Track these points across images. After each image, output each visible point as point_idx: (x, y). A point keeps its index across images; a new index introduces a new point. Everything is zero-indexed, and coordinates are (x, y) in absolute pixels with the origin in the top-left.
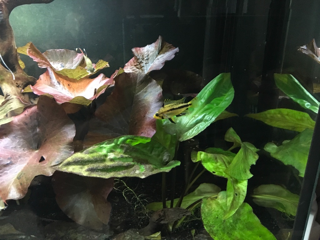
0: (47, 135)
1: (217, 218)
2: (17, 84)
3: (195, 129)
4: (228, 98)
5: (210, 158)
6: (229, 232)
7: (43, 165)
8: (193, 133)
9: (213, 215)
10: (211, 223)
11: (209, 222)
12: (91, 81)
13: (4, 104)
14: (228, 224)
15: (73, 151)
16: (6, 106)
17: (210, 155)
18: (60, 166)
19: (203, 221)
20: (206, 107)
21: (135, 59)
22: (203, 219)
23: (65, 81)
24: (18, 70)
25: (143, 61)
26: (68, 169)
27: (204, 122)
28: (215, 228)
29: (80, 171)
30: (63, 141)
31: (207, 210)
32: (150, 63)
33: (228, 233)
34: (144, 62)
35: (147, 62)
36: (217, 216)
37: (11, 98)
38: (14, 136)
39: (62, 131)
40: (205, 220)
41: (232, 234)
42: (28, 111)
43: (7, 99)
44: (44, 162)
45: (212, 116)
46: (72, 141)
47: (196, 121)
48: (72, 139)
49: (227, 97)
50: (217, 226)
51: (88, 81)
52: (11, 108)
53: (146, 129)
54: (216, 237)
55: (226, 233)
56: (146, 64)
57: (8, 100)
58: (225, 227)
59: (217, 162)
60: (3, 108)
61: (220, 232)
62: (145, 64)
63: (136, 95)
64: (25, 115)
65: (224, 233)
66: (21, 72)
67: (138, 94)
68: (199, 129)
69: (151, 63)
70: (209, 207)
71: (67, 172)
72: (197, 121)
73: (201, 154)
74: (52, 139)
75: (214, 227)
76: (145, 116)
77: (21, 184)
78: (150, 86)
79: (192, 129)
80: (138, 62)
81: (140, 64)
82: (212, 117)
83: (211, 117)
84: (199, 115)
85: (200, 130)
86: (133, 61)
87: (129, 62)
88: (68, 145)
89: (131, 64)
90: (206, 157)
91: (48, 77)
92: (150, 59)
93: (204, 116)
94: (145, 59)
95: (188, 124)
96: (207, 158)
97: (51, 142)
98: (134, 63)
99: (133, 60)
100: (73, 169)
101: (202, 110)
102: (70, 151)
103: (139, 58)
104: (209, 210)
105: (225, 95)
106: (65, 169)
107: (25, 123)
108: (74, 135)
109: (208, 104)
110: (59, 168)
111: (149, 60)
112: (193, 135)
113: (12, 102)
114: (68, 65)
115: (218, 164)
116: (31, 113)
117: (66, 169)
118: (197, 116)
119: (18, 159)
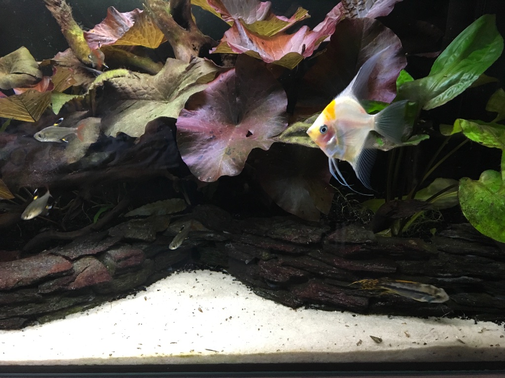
0: (249, 106)
1: (482, 201)
2: (193, 45)
3: (448, 92)
4: (493, 50)
5: (474, 127)
6: (499, 218)
7: (253, 140)
8: (445, 98)
9: (476, 198)
10: (473, 207)
11: (471, 207)
12: (291, 38)
13: (190, 69)
14: (498, 207)
15: (286, 123)
16: (193, 71)
17: (472, 124)
18: (281, 137)
19: (462, 206)
20: (462, 63)
21: (343, 5)
22: (461, 203)
23: (257, 38)
24: (192, 27)
25: (355, 7)
26: (290, 140)
27: (462, 82)
28: (478, 214)
29: (305, 142)
30: (272, 111)
31: (466, 193)
32: (366, 9)
33: (497, 219)
34: (358, 8)
35: (362, 9)
36: (481, 199)
37: (197, 61)
38: (210, 106)
39: (268, 100)
40: (464, 204)
41: (502, 220)
42: (222, 77)
43: (193, 62)
44: (251, 136)
45: (474, 73)
46: (285, 111)
47: (449, 82)
48: (284, 108)
49: (491, 49)
50: (481, 211)
51: (286, 37)
52: (201, 73)
53: (379, 94)
54: (479, 225)
55: (494, 219)
56: (360, 10)
57: (194, 64)
58: (492, 212)
59: (483, 132)
60: (189, 74)
61: (486, 218)
62: (358, 12)
63: (362, 50)
64: (221, 81)
65: (491, 219)
66: (195, 30)
67: (364, 48)
68: (454, 92)
69: (368, 10)
70: (469, 188)
71: (291, 143)
72: (451, 81)
73: (460, 122)
74: (256, 110)
75: (477, 212)
76: (376, 78)
77: (234, 160)
78: (382, 36)
79: (443, 94)
80: (348, 10)
81: (350, 12)
82: (474, 75)
83: (472, 75)
84: (453, 74)
85: (455, 94)
86: (340, 9)
87: (333, 10)
88: (279, 116)
89: (335, 14)
90: (468, 125)
91: (236, 33)
92: (366, 3)
93: (461, 75)
94: (359, 3)
95: (437, 87)
96: (470, 126)
97: (255, 114)
98: (341, 11)
99: (338, 6)
100: (297, 140)
101: (457, 67)
102: (283, 123)
103: (350, 3)
104: (470, 193)
105: (488, 47)
106: (286, 140)
107: (221, 91)
108: (286, 104)
109: (466, 59)
110: (279, 139)
111: (365, 5)
112: (445, 100)
113: (199, 66)
114: (250, 19)
115: (485, 134)
116: (227, 79)
117: (289, 140)
118: (449, 75)
119: (220, 134)
